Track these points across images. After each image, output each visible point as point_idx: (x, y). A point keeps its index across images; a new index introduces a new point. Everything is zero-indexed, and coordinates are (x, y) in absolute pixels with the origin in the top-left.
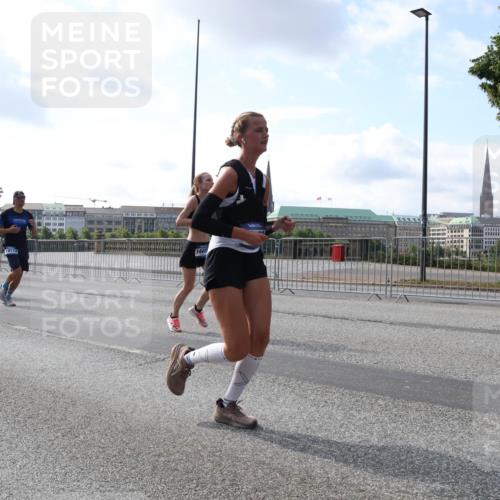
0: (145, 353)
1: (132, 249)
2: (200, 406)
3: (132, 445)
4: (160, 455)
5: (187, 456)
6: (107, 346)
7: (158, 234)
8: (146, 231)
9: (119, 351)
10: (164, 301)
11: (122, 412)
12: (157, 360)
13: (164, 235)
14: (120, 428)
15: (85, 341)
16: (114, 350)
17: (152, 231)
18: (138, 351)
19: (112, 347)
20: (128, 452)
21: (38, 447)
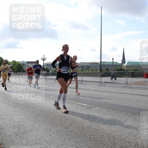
0: (87, 105)
1: (83, 75)
2: (104, 121)
3: (84, 132)
4: (92, 135)
5: (100, 136)
6: (76, 103)
7: (91, 70)
8: (87, 69)
9: (80, 105)
10: (93, 90)
11: (81, 122)
12: (91, 108)
13: (92, 71)
14: (80, 127)
15: (70, 101)
16: (79, 104)
17: (89, 69)
18: (85, 105)
19: (78, 103)
20: (83, 134)
21: (57, 131)
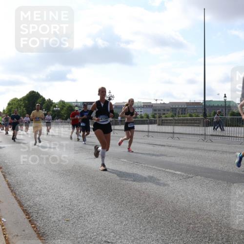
0: (183, 174)
1: (175, 123)
2: (210, 201)
3: (177, 218)
4: (190, 224)
5: (204, 225)
6: (164, 169)
7: (188, 115)
8: (182, 114)
9: (170, 173)
10: (192, 148)
11: (172, 202)
12: (189, 177)
13: (191, 116)
14: (170, 209)
15: (154, 167)
16: (168, 172)
17: (185, 114)
18: (179, 173)
19: (167, 170)
20: (175, 221)
21: (133, 216)
